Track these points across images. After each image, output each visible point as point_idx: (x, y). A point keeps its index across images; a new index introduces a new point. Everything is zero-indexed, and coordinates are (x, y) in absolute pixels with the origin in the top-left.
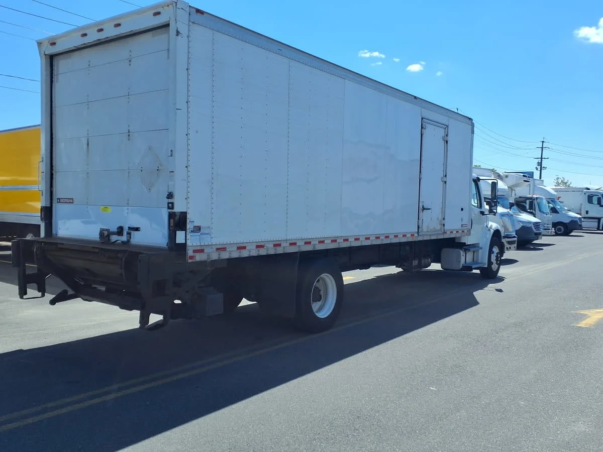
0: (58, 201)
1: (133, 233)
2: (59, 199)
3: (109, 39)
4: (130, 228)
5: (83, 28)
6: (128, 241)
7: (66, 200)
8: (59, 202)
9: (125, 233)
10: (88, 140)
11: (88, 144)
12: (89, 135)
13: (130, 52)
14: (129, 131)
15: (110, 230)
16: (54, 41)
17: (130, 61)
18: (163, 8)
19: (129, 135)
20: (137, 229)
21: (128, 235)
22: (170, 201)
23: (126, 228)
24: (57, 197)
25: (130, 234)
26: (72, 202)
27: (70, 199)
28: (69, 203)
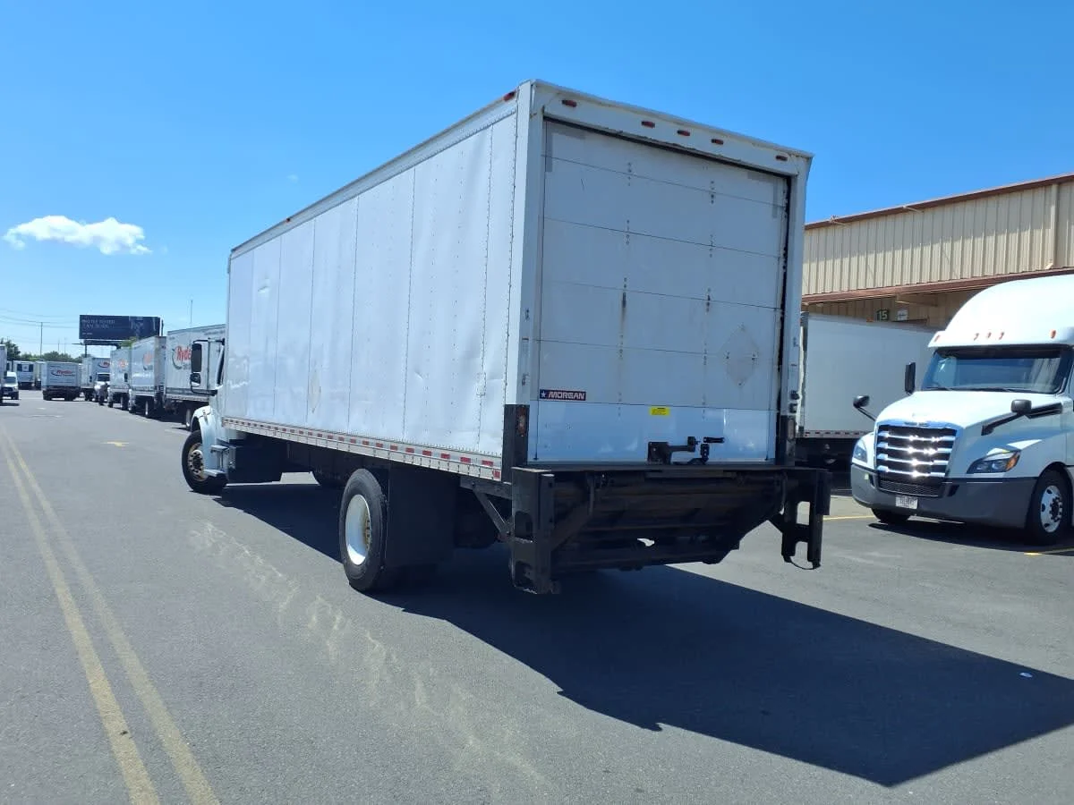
0: (544, 394)
1: (712, 446)
2: (547, 392)
3: (695, 152)
4: (709, 440)
5: (651, 114)
6: (704, 460)
7: (566, 395)
8: (547, 397)
9: (698, 448)
10: (624, 296)
11: (624, 303)
12: (627, 288)
13: (712, 182)
14: (709, 299)
15: (670, 444)
16: (575, 100)
17: (712, 196)
18: (790, 155)
19: (708, 304)
20: (720, 440)
21: (705, 449)
22: (794, 402)
23: (700, 439)
24: (541, 388)
25: (707, 448)
26: (583, 398)
27: (578, 392)
28: (576, 399)
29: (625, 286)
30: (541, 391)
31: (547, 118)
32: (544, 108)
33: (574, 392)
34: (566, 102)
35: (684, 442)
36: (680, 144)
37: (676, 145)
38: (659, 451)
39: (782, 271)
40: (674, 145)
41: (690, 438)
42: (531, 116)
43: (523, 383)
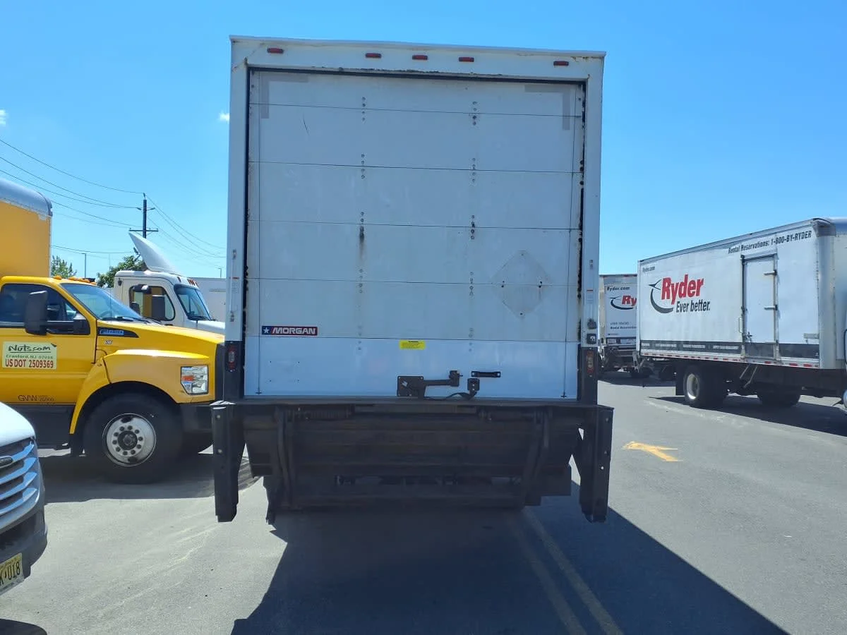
0: (266, 331)
2: (271, 328)
4: (479, 374)
6: (472, 394)
7: (294, 330)
8: (270, 333)
9: (464, 382)
10: (362, 230)
11: (362, 236)
12: (364, 222)
13: (474, 103)
14: (473, 225)
15: (426, 378)
16: (280, 47)
17: (474, 117)
18: (574, 58)
19: (473, 231)
20: (495, 375)
21: (474, 384)
22: (592, 331)
23: (466, 375)
24: (262, 325)
25: (477, 383)
26: (314, 333)
27: (308, 328)
28: (305, 334)
29: (362, 220)
30: (264, 328)
31: (251, 70)
32: (246, 60)
33: (303, 328)
34: (271, 51)
35: (445, 375)
36: (416, 69)
37: (413, 71)
38: (412, 386)
39: (578, 188)
40: (408, 71)
41: (451, 372)
42: (232, 71)
43: (232, 320)
